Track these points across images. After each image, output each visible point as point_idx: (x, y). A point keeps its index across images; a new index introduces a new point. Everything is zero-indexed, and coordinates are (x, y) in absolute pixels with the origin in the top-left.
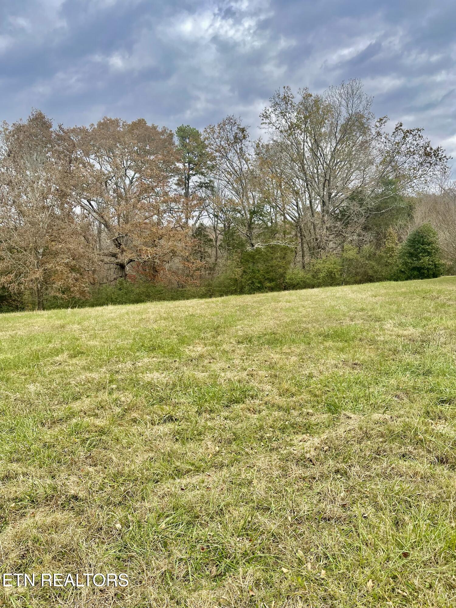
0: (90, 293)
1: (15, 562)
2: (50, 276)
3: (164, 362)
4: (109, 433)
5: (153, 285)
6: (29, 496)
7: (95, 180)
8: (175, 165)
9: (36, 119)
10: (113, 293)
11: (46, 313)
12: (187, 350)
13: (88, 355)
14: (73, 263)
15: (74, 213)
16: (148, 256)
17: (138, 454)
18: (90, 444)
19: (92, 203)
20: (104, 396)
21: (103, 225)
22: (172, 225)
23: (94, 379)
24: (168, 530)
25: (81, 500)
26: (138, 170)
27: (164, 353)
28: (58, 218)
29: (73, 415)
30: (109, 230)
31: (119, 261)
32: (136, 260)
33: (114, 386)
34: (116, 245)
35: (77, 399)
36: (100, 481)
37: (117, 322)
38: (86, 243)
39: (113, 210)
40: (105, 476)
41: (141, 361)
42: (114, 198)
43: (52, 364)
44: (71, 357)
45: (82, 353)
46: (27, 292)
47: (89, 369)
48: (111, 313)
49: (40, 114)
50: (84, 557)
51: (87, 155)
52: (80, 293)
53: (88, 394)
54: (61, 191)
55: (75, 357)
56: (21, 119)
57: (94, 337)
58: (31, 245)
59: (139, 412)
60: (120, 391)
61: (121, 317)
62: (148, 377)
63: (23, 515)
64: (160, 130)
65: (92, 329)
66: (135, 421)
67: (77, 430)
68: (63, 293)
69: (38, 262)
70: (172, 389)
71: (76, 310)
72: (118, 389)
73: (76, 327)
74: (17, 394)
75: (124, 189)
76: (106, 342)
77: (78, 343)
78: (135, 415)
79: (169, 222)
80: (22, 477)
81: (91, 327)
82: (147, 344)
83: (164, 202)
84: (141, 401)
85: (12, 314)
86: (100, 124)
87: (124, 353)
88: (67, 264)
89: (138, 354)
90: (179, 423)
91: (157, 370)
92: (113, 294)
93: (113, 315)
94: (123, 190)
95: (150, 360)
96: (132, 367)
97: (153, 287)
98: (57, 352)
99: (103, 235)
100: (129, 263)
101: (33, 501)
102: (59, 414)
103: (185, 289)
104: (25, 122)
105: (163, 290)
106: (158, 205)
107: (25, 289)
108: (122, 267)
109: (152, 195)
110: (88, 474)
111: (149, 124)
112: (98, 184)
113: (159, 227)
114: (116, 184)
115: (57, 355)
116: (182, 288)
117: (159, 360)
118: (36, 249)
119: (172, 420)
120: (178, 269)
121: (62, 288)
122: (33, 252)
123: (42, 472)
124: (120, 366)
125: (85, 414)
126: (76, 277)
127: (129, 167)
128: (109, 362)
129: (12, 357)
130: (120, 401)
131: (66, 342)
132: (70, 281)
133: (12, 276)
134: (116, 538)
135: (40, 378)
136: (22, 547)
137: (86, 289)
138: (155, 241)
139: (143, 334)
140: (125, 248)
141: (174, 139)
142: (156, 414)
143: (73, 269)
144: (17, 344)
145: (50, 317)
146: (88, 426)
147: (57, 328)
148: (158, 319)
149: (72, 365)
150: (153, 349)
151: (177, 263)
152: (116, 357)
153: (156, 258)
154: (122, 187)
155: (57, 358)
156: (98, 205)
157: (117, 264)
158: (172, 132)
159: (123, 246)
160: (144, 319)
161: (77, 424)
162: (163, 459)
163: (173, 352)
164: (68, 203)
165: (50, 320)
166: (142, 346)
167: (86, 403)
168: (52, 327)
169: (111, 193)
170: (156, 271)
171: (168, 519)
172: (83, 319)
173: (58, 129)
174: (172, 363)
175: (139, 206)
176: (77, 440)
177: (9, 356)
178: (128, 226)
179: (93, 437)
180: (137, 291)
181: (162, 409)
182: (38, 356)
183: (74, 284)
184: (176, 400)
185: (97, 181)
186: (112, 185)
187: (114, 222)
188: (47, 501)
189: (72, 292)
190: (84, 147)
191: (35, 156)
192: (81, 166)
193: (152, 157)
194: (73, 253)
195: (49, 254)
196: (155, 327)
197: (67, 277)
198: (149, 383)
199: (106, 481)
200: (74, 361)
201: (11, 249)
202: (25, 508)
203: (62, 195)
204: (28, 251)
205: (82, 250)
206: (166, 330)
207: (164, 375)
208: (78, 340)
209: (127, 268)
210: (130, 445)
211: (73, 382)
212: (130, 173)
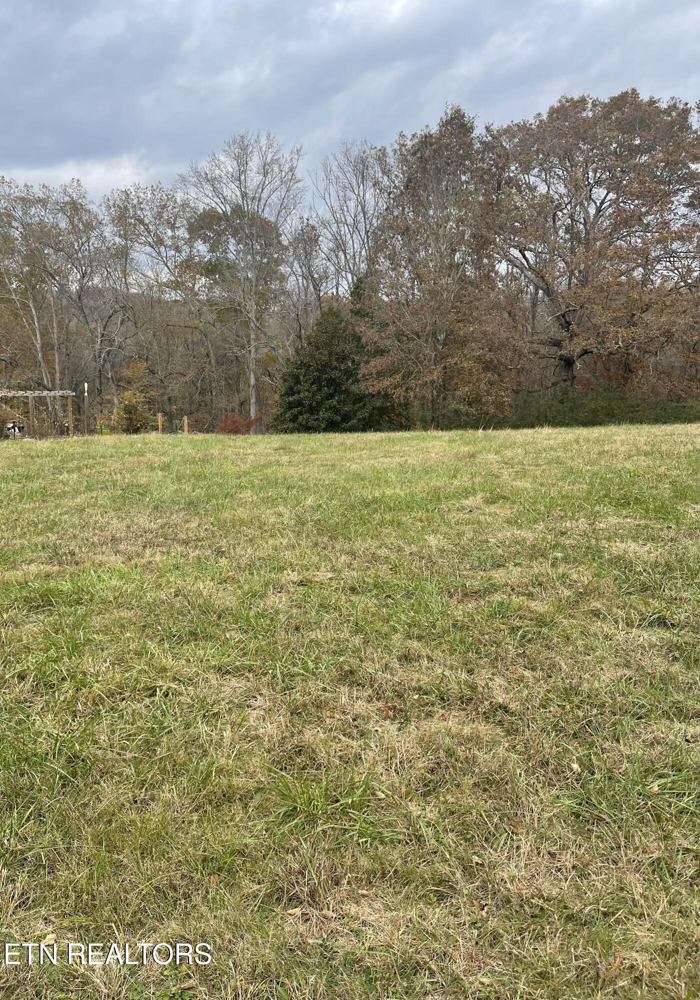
0: (512, 407)
1: (422, 774)
2: (451, 378)
3: (647, 526)
4: (553, 625)
5: (622, 395)
6: (438, 690)
7: (536, 214)
8: (689, 168)
9: (452, 119)
10: (549, 408)
11: (446, 435)
12: (691, 511)
13: (514, 502)
14: (489, 356)
15: (497, 273)
16: (617, 343)
17: (603, 666)
18: (523, 637)
19: (528, 254)
20: (540, 567)
21: (541, 291)
22: (670, 285)
23: (524, 539)
24: (664, 797)
25: (513, 714)
26: (614, 186)
27: (647, 512)
28: (471, 283)
29: (493, 589)
30: (551, 300)
31: (564, 352)
32: (595, 350)
33: (560, 555)
34: (561, 324)
35: (499, 566)
36: (542, 694)
37: (560, 453)
38: (512, 323)
39: (562, 265)
40: (549, 688)
41: (604, 520)
42: (566, 241)
43: (458, 509)
44: (490, 502)
45: (504, 498)
46: (416, 403)
47: (516, 522)
48: (549, 439)
49: (458, 111)
50: (522, 795)
51: (527, 170)
52: (496, 408)
53: (517, 561)
54: (481, 236)
55: (493, 502)
56: (427, 126)
57: (522, 474)
58: (428, 328)
59: (605, 601)
60: (568, 563)
61: (565, 447)
62: (618, 548)
63: (429, 715)
64: (664, 105)
65: (519, 463)
66: (596, 614)
67: (502, 611)
68: (470, 404)
69: (436, 356)
70: (664, 574)
71: (490, 432)
72: (565, 560)
73: (492, 457)
74: (413, 546)
75: (585, 224)
76: (542, 485)
77: (497, 481)
78: (596, 604)
79: (665, 279)
80: (426, 662)
81: (517, 460)
82: (615, 493)
83: (659, 241)
84: (606, 583)
85: (399, 434)
86: (553, 111)
87: (573, 504)
88: (479, 359)
89: (597, 508)
90: (678, 632)
91: (635, 539)
92: (548, 410)
93: (552, 442)
94: (582, 226)
95: (620, 520)
96: (589, 529)
97: (622, 398)
98: (467, 493)
99: (540, 309)
100: (581, 356)
101: (442, 699)
102: (474, 584)
103: (683, 404)
104: (434, 129)
105: (638, 406)
106: (648, 248)
107: (415, 397)
108: (568, 363)
109: (636, 231)
110: (521, 679)
111: (644, 97)
112: (542, 220)
113: (645, 289)
114: (571, 217)
115: (467, 498)
116: (678, 402)
117: (636, 522)
118: (434, 335)
119: (665, 624)
120: (672, 367)
121: (469, 398)
122: (430, 340)
123: (453, 660)
124: (568, 524)
125: (513, 590)
126: (492, 379)
127: (598, 183)
128: (548, 516)
129: (402, 494)
130: (570, 580)
131: (478, 479)
132: (482, 386)
133: (399, 377)
134: (572, 783)
135: (444, 529)
136: (431, 757)
137: (505, 399)
138: (633, 315)
139: (606, 477)
140: (577, 330)
141: (690, 120)
142: (635, 609)
143: (488, 366)
144: (409, 475)
145: (451, 441)
146: (520, 609)
147: (464, 457)
148: (633, 453)
149: (490, 514)
150: (624, 502)
151: (672, 356)
152: (560, 510)
153: (633, 347)
154: (582, 220)
155: (467, 502)
156: (536, 257)
157: (561, 358)
158: (689, 106)
159: (573, 327)
160: (607, 452)
161: (502, 603)
162: (651, 683)
163: (663, 512)
164: (489, 257)
165: (453, 445)
166: (605, 496)
167: (512, 574)
168: (457, 454)
169: (561, 233)
170: (630, 371)
171: (663, 781)
172: (504, 446)
173: (484, 132)
174: (662, 530)
175: (610, 253)
176: (502, 627)
177: (398, 491)
178: (587, 290)
179: (527, 626)
180: (592, 405)
181: (647, 604)
182: (439, 496)
183: (487, 391)
184: (673, 593)
185: (539, 213)
186: (563, 220)
187: (561, 285)
188: (463, 704)
189: (484, 404)
190: (521, 157)
191: (444, 183)
192: (514, 190)
193: (644, 158)
194: (490, 339)
195: (455, 341)
196: (629, 465)
197: (479, 379)
198: (619, 558)
199: (551, 696)
200: (493, 508)
201: (399, 336)
202: (433, 705)
203: (481, 245)
204: (423, 339)
205: (505, 335)
206: (648, 473)
207: (647, 548)
208: (497, 477)
209: (578, 365)
210: (589, 650)
211: (493, 540)
212: (599, 193)
